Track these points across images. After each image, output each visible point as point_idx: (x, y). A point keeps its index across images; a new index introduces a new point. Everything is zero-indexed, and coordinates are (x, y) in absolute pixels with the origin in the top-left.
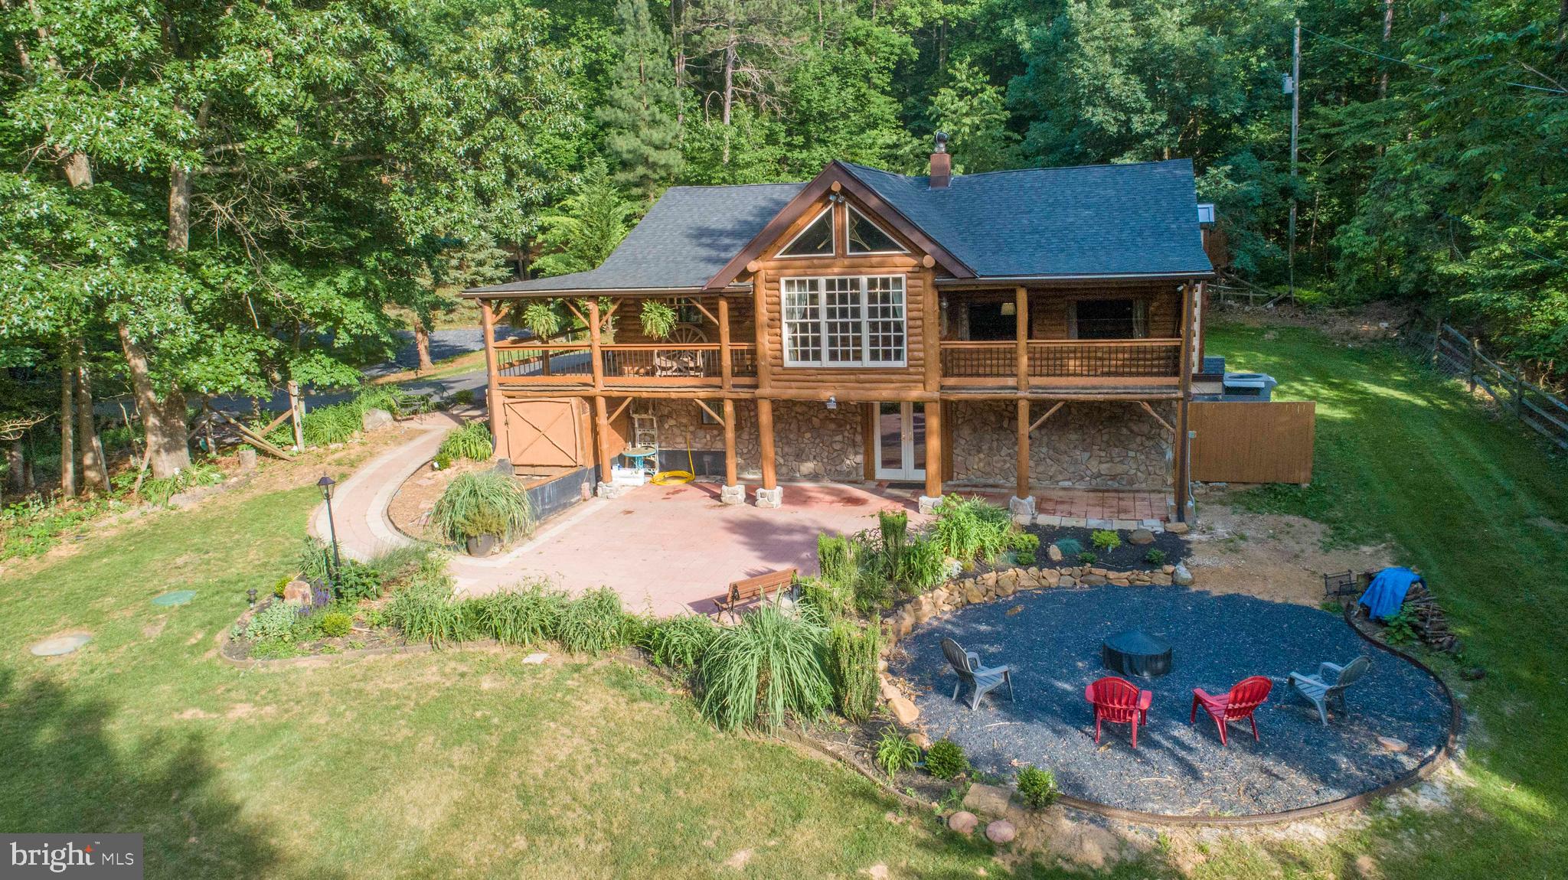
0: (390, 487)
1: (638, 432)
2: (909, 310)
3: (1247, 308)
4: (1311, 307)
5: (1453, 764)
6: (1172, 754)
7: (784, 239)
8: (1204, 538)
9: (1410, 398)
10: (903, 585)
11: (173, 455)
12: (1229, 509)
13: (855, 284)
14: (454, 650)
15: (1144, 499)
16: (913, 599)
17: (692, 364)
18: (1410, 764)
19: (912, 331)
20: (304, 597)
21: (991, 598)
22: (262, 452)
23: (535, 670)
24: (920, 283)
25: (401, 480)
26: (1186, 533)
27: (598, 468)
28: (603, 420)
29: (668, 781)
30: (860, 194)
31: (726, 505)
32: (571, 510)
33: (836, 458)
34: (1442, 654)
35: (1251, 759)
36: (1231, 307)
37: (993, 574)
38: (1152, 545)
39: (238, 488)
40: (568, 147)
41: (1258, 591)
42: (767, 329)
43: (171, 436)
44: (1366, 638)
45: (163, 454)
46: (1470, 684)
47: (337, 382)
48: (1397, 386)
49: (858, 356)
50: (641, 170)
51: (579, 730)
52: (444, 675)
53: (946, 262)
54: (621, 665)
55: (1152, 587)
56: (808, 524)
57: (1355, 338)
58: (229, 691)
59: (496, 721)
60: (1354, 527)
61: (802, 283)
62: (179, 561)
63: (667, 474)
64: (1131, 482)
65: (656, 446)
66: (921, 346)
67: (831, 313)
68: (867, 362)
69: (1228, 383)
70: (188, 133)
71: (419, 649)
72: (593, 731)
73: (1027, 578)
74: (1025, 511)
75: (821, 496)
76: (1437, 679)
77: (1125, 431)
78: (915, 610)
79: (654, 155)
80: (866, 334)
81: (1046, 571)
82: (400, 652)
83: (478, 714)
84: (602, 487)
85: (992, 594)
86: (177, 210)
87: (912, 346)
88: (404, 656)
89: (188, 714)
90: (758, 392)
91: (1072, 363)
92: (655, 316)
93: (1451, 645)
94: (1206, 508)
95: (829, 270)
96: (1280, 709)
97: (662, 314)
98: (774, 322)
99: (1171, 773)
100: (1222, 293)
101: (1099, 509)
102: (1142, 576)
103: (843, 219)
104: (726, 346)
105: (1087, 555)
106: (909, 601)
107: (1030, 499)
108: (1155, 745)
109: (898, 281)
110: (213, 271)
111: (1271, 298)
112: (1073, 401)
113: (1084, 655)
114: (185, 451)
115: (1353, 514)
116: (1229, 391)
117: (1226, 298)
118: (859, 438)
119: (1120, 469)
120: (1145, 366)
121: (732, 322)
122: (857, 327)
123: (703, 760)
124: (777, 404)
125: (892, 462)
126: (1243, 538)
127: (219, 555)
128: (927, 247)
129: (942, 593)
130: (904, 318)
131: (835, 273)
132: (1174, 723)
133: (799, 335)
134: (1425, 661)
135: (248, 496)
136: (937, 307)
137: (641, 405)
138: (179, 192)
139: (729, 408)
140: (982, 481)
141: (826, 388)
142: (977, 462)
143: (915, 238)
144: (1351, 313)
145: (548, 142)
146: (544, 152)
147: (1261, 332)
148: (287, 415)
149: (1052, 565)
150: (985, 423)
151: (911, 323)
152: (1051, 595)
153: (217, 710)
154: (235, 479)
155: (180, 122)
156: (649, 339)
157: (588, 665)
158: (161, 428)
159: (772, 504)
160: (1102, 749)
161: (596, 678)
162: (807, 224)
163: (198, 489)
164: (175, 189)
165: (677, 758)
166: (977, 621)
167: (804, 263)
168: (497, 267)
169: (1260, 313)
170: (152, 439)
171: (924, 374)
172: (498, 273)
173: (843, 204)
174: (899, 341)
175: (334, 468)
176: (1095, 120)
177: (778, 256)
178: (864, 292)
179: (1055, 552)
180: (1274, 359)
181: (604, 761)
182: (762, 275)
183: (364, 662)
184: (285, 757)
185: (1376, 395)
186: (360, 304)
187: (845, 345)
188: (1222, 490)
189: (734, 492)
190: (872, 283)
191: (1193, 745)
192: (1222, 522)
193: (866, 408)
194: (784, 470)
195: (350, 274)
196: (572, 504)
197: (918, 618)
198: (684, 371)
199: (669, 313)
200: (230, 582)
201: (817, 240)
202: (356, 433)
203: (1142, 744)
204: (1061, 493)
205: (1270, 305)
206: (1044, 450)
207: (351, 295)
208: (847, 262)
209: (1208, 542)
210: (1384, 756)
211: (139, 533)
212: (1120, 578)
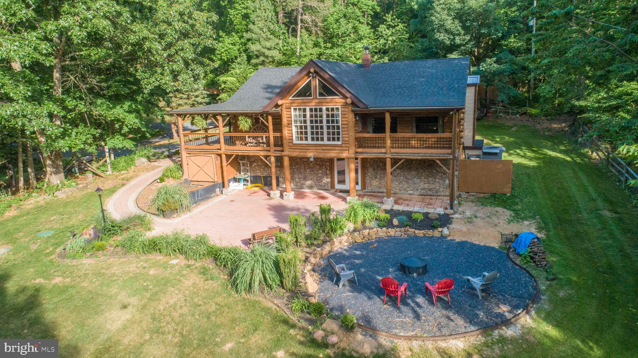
0: (140, 189)
1: (242, 168)
2: (342, 121)
3: (508, 117)
4: (536, 116)
5: (528, 317)
6: (413, 309)
7: (292, 91)
8: (460, 216)
9: (564, 157)
10: (328, 234)
11: (57, 176)
12: (474, 204)
13: (321, 110)
14: (144, 258)
15: (440, 199)
16: (331, 240)
17: (261, 141)
18: (508, 316)
19: (344, 129)
20: (90, 235)
21: (365, 240)
22: (95, 174)
23: (173, 266)
24: (347, 110)
25: (145, 186)
26: (452, 214)
27: (223, 182)
28: (225, 164)
29: (210, 313)
30: (322, 73)
31: (272, 199)
32: (210, 200)
33: (319, 180)
34: (541, 269)
35: (444, 312)
36: (501, 116)
37: (367, 231)
38: (437, 219)
39: (82, 189)
40: (235, 48)
41: (476, 240)
42: (287, 128)
43: (56, 168)
44: (513, 262)
45: (53, 175)
46: (548, 283)
47: (125, 147)
48: (561, 152)
49: (322, 139)
50: (262, 58)
51: (182, 292)
52: (137, 267)
53: (356, 101)
54: (206, 265)
55: (433, 237)
56: (301, 207)
57: (549, 130)
58: (55, 272)
59: (151, 287)
60: (524, 213)
61: (300, 109)
62: (52, 218)
63: (253, 185)
64: (437, 192)
65: (249, 174)
66: (347, 136)
67: (311, 122)
68: (326, 142)
69: (484, 151)
70: (47, 50)
71: (131, 257)
72: (187, 292)
73: (383, 233)
74: (389, 204)
75: (311, 195)
76: (535, 281)
77: (434, 171)
78: (331, 245)
79: (267, 52)
80: (325, 130)
81: (390, 230)
82: (123, 258)
83: (145, 284)
84: (224, 190)
85: (365, 238)
86: (56, 79)
87: (344, 136)
88: (125, 259)
89: (37, 281)
90: (283, 153)
91: (413, 142)
92: (243, 122)
93: (546, 265)
94: (465, 203)
95: (310, 104)
96: (464, 291)
97: (246, 121)
98: (289, 124)
99: (409, 317)
100: (498, 110)
101: (420, 203)
102: (429, 233)
103: (316, 83)
104: (272, 135)
105: (409, 223)
106: (329, 241)
107: (391, 198)
108: (407, 305)
109: (337, 109)
110: (70, 103)
111: (518, 113)
112: (408, 159)
113: (393, 266)
114: (62, 175)
115: (525, 207)
116: (485, 154)
117: (500, 112)
118: (328, 172)
119: (432, 186)
120: (443, 144)
121: (274, 124)
122: (322, 128)
123: (226, 306)
124: (291, 159)
125: (342, 182)
126: (476, 217)
127: (67, 217)
128: (348, 95)
129: (345, 238)
130: (340, 124)
131: (313, 105)
132: (419, 295)
133: (299, 130)
134: (533, 272)
135: (85, 192)
136: (354, 120)
137: (243, 157)
138: (57, 72)
139: (273, 159)
140: (378, 190)
141: (310, 152)
142: (375, 183)
143: (343, 91)
144: (552, 119)
145: (227, 47)
146: (225, 51)
147: (511, 127)
148: (104, 160)
149: (393, 226)
150: (378, 166)
151: (343, 126)
152: (391, 239)
153: (48, 280)
154: (82, 185)
155: (44, 46)
156: (241, 131)
157: (194, 265)
158: (52, 165)
159: (290, 199)
160: (385, 306)
161: (195, 271)
162: (302, 85)
163: (66, 189)
164: (55, 71)
165: (216, 304)
166: (356, 250)
167: (300, 101)
168: (204, 98)
169: (513, 119)
170: (49, 169)
171: (348, 147)
172: (204, 101)
173: (316, 77)
174: (338, 133)
175: (121, 181)
176: (440, 38)
177: (290, 98)
178: (324, 113)
179: (395, 222)
180: (512, 139)
181: (188, 304)
182: (284, 106)
183: (109, 262)
184: (68, 299)
185: (550, 156)
186: (134, 115)
187: (317, 135)
188: (474, 196)
189: (275, 193)
190: (327, 109)
191: (423, 305)
192: (468, 209)
193: (331, 160)
194: (299, 184)
195: (129, 103)
196: (211, 197)
197: (332, 248)
198: (258, 144)
199: (249, 121)
200: (68, 228)
201: (305, 92)
202: (132, 167)
203: (402, 304)
204: (408, 196)
205: (518, 116)
206: (402, 178)
207: (130, 112)
208: (317, 101)
209: (461, 218)
210: (499, 313)
211: (41, 206)
212: (420, 233)
